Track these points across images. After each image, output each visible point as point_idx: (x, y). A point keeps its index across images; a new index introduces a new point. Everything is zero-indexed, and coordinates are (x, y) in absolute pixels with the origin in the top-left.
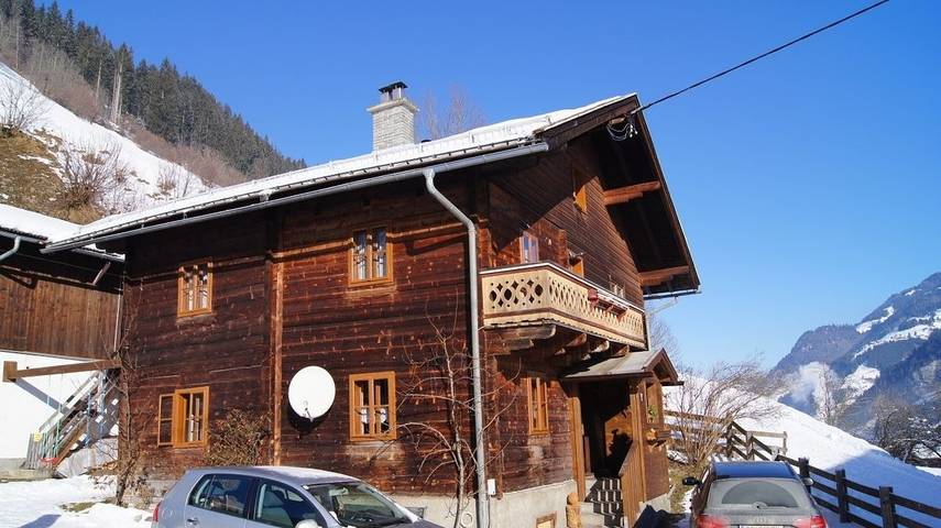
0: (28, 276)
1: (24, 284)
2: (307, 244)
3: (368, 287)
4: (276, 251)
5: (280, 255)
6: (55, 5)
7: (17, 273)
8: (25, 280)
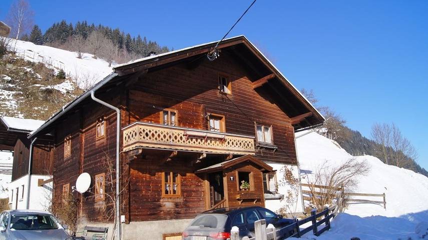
0: (48, 147)
1: (46, 150)
2: (89, 125)
3: (100, 140)
4: (83, 129)
5: (84, 130)
6: (139, 37)
7: (42, 146)
8: (46, 149)
